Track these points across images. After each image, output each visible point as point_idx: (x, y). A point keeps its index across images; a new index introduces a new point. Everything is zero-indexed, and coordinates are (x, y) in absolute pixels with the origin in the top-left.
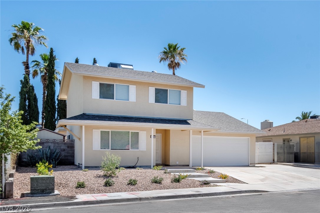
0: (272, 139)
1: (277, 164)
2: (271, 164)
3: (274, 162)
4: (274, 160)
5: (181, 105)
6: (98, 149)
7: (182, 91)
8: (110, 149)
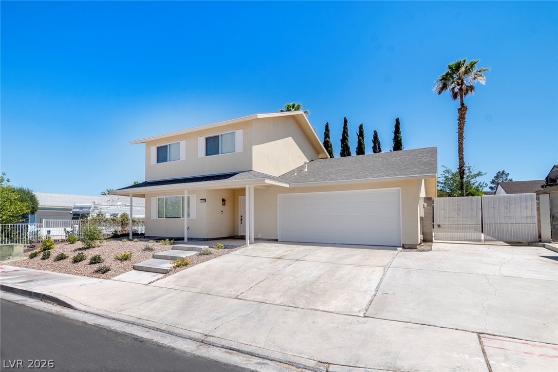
1: (544, 246)
3: (540, 241)
4: (540, 237)
5: (236, 152)
6: (155, 218)
7: (236, 132)
8: (165, 217)
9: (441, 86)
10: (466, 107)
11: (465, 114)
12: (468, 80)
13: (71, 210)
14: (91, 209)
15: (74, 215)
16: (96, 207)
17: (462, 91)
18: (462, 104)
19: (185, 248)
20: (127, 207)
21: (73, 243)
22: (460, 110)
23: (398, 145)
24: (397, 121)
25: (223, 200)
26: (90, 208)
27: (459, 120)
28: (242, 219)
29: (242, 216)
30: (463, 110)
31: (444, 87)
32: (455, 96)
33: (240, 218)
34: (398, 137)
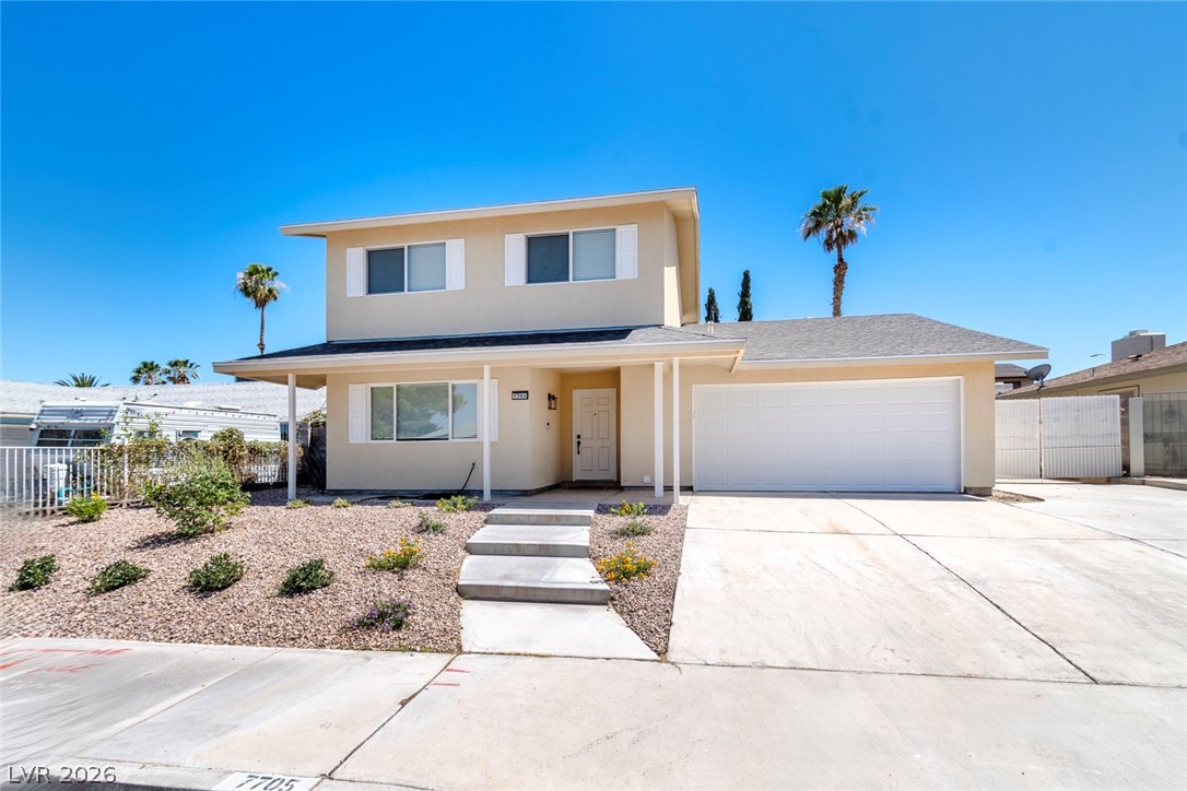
0: (1138, 386)
1: (1144, 483)
2: (1109, 481)
3: (1125, 476)
4: (1126, 467)
5: (618, 277)
6: (364, 442)
7: (620, 229)
8: (395, 438)
9: (811, 225)
10: (846, 264)
11: (844, 275)
12: (849, 222)
13: (30, 421)
14: (118, 414)
15: (43, 433)
16: (133, 411)
17: (840, 240)
18: (841, 260)
19: (532, 520)
20: (223, 414)
21: (91, 519)
22: (836, 268)
23: (746, 315)
24: (746, 275)
25: (551, 397)
26: (111, 413)
27: (835, 283)
28: (579, 443)
29: (579, 437)
30: (841, 268)
31: (818, 226)
32: (828, 244)
33: (575, 440)
34: (747, 303)
